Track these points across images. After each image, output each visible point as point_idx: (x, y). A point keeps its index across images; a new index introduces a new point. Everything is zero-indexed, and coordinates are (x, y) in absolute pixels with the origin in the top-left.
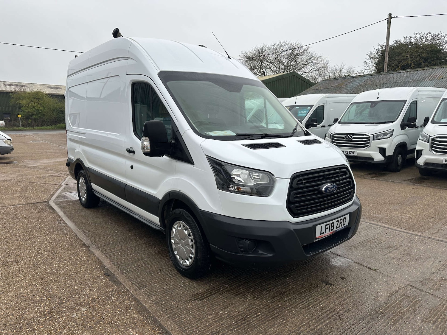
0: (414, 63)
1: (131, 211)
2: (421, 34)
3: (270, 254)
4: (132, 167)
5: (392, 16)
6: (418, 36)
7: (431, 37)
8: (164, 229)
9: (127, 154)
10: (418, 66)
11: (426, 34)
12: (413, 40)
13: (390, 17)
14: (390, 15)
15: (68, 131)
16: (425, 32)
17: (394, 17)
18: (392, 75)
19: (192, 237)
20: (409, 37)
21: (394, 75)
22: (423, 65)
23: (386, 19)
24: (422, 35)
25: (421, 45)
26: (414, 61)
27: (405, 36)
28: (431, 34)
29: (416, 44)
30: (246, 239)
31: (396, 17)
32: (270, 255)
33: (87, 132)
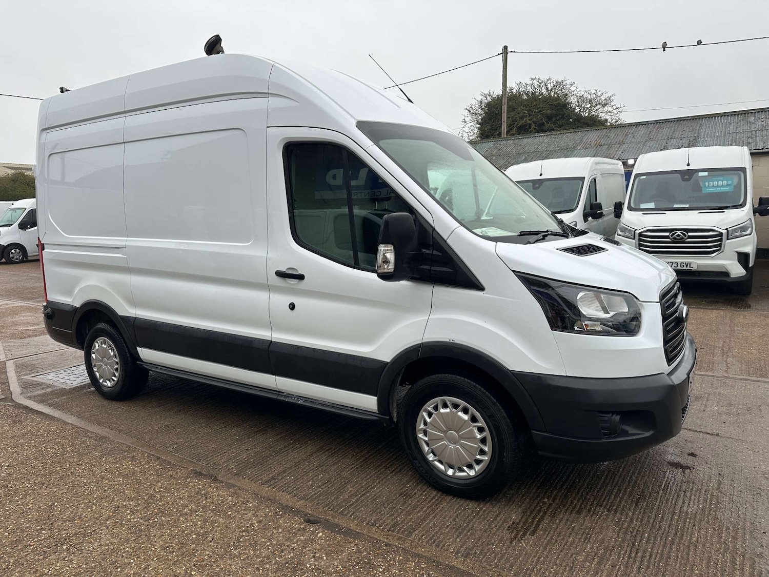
0: (534, 122)
1: (280, 392)
2: (539, 79)
3: (648, 431)
4: (292, 306)
5: (509, 50)
6: (536, 83)
7: (552, 85)
8: (388, 418)
9: (279, 281)
10: (541, 129)
11: (546, 80)
12: (529, 88)
13: (505, 50)
14: (506, 47)
15: (45, 246)
16: (544, 78)
17: (512, 52)
18: (525, 140)
19: (482, 423)
20: (525, 85)
21: (530, 140)
22: (547, 126)
23: (501, 54)
24: (540, 82)
25: (540, 97)
26: (535, 120)
27: (518, 82)
28: (552, 81)
29: (533, 94)
30: (613, 413)
31: (515, 52)
32: (647, 434)
33: (128, 243)
